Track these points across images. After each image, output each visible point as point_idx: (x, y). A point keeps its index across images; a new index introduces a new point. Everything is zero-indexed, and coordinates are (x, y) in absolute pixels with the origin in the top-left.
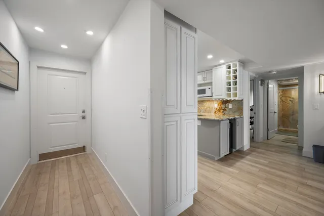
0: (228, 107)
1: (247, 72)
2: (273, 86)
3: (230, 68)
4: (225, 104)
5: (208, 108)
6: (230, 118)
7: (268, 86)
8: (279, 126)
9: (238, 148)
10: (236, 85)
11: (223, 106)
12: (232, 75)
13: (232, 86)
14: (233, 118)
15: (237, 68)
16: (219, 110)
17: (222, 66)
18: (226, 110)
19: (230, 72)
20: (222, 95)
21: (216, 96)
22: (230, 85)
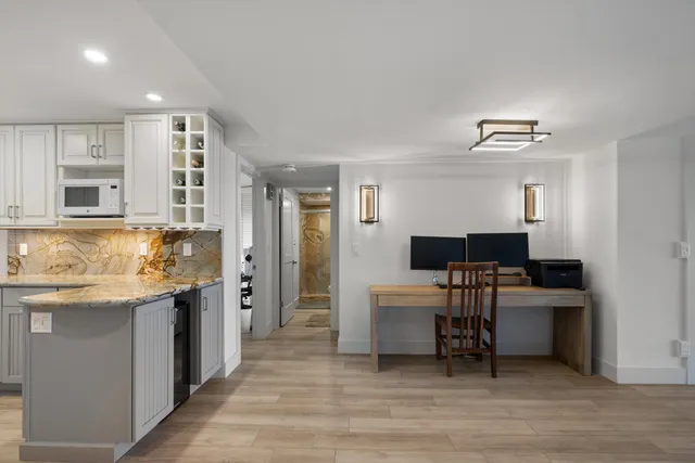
0: (180, 253)
1: (233, 154)
2: (290, 204)
3: (182, 127)
4: (172, 243)
5: (117, 258)
6: (179, 288)
7: (281, 202)
8: (301, 290)
9: (205, 378)
10: (201, 184)
11: (165, 250)
12: (188, 150)
13: (189, 187)
14: (187, 287)
15: (205, 133)
16: (153, 264)
17: (158, 117)
18: (173, 263)
19: (182, 142)
20: (156, 214)
21: (136, 214)
22: (184, 184)
